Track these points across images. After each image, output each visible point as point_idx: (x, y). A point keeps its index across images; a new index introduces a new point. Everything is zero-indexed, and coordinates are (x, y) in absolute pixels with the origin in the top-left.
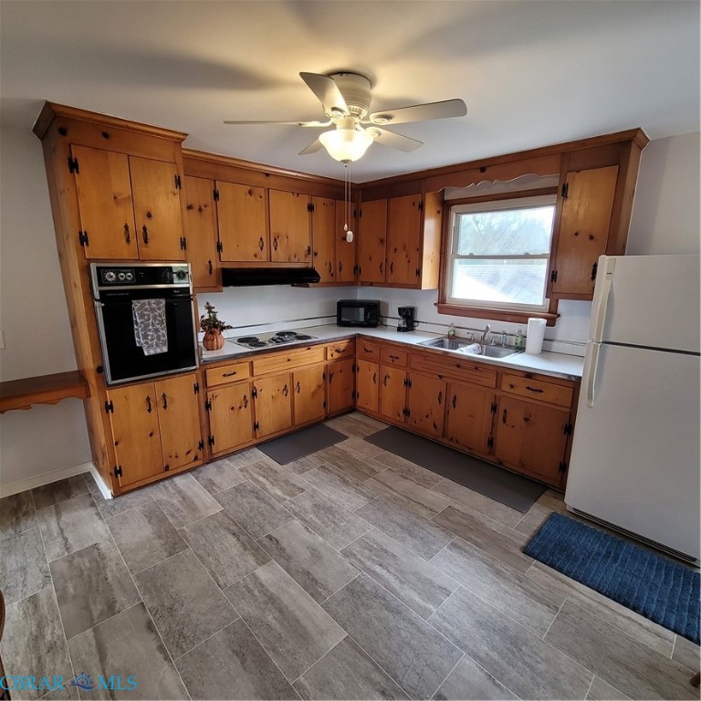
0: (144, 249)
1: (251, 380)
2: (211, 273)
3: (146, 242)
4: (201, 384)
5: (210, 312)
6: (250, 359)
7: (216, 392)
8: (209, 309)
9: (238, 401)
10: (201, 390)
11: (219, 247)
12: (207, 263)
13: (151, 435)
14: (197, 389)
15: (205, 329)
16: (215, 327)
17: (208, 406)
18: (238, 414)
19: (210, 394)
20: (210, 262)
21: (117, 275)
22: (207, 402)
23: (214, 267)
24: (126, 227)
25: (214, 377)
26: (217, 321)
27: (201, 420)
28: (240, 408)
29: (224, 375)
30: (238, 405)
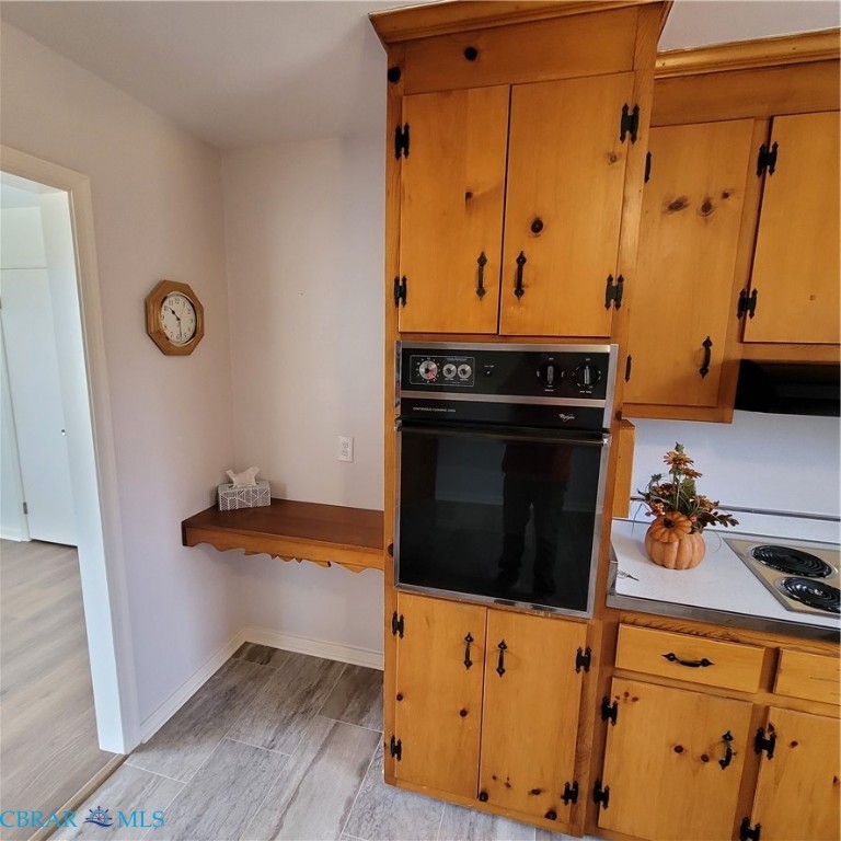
0: (512, 309)
1: (763, 698)
2: (704, 370)
3: (519, 291)
4: (596, 653)
5: (676, 471)
6: (773, 641)
7: (638, 688)
8: (678, 463)
9: (703, 738)
10: (595, 669)
11: (746, 304)
12: (699, 345)
13: (463, 713)
14: (583, 661)
15: (655, 511)
16: (686, 510)
17: (608, 712)
18: (695, 772)
19: (618, 687)
20: (707, 344)
21: (440, 368)
22: (606, 701)
23: (718, 355)
24: (482, 261)
25: (639, 649)
26: (693, 494)
27: (580, 736)
28: (705, 758)
29: (671, 657)
30: (700, 751)
